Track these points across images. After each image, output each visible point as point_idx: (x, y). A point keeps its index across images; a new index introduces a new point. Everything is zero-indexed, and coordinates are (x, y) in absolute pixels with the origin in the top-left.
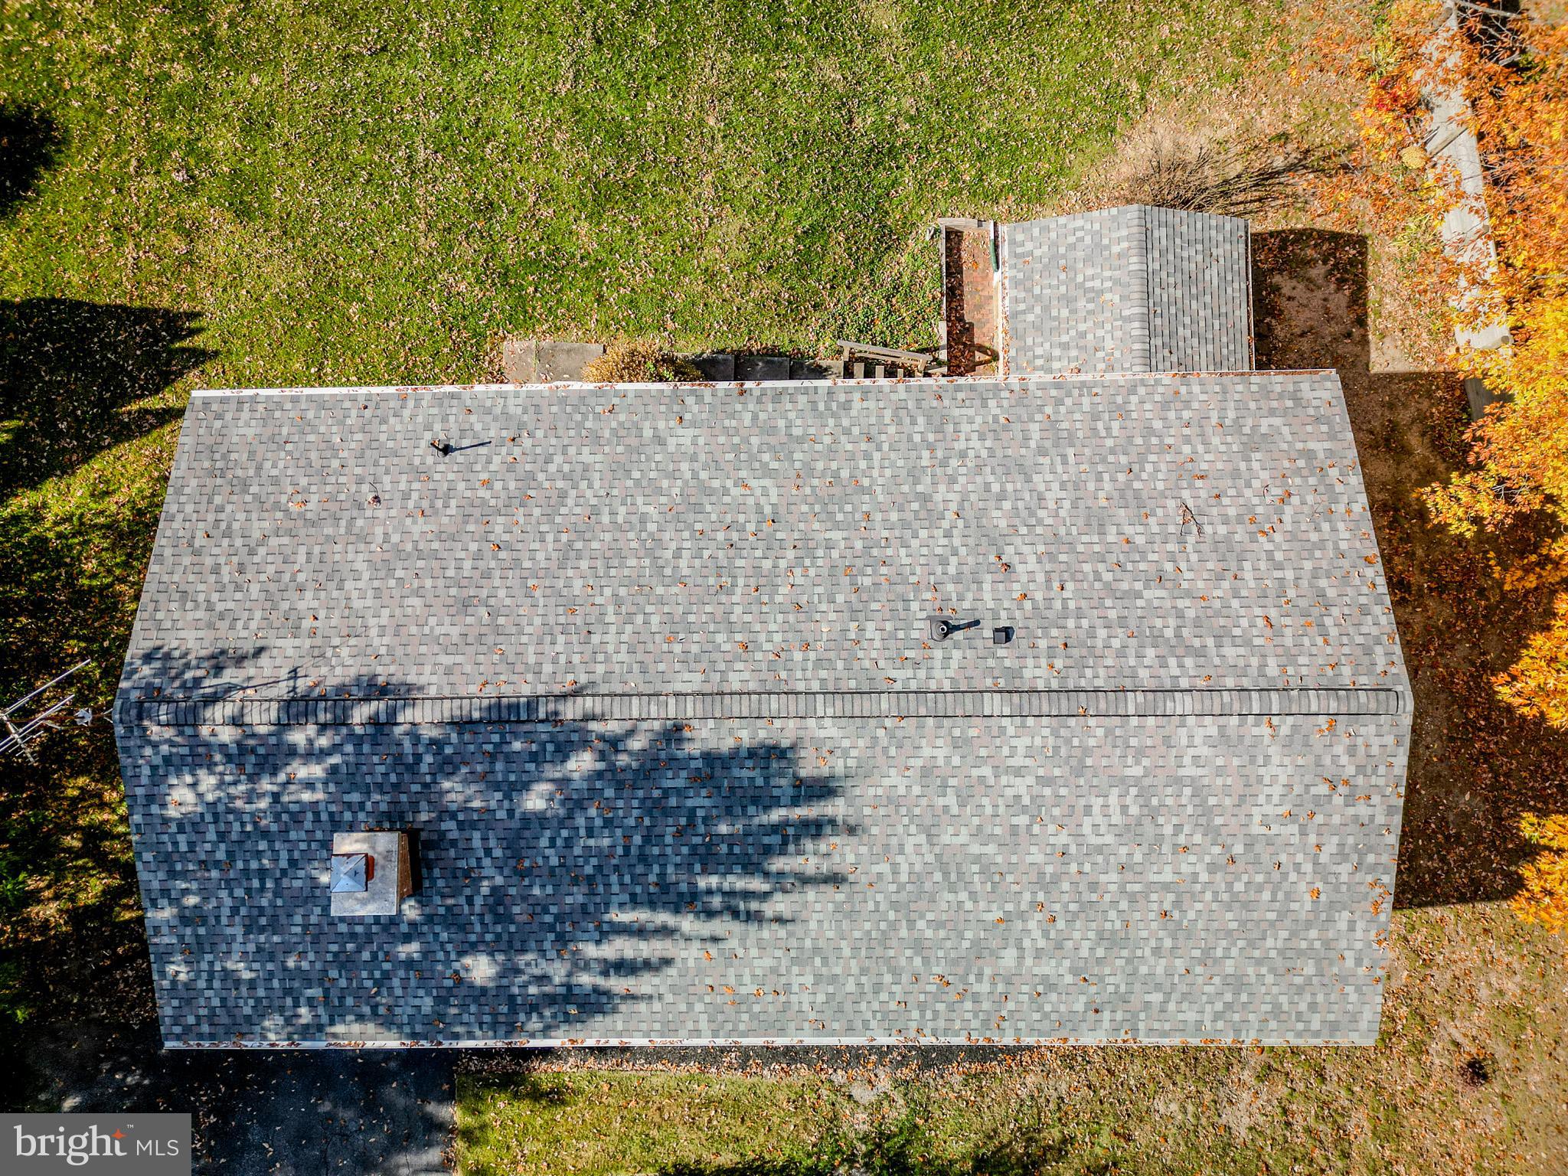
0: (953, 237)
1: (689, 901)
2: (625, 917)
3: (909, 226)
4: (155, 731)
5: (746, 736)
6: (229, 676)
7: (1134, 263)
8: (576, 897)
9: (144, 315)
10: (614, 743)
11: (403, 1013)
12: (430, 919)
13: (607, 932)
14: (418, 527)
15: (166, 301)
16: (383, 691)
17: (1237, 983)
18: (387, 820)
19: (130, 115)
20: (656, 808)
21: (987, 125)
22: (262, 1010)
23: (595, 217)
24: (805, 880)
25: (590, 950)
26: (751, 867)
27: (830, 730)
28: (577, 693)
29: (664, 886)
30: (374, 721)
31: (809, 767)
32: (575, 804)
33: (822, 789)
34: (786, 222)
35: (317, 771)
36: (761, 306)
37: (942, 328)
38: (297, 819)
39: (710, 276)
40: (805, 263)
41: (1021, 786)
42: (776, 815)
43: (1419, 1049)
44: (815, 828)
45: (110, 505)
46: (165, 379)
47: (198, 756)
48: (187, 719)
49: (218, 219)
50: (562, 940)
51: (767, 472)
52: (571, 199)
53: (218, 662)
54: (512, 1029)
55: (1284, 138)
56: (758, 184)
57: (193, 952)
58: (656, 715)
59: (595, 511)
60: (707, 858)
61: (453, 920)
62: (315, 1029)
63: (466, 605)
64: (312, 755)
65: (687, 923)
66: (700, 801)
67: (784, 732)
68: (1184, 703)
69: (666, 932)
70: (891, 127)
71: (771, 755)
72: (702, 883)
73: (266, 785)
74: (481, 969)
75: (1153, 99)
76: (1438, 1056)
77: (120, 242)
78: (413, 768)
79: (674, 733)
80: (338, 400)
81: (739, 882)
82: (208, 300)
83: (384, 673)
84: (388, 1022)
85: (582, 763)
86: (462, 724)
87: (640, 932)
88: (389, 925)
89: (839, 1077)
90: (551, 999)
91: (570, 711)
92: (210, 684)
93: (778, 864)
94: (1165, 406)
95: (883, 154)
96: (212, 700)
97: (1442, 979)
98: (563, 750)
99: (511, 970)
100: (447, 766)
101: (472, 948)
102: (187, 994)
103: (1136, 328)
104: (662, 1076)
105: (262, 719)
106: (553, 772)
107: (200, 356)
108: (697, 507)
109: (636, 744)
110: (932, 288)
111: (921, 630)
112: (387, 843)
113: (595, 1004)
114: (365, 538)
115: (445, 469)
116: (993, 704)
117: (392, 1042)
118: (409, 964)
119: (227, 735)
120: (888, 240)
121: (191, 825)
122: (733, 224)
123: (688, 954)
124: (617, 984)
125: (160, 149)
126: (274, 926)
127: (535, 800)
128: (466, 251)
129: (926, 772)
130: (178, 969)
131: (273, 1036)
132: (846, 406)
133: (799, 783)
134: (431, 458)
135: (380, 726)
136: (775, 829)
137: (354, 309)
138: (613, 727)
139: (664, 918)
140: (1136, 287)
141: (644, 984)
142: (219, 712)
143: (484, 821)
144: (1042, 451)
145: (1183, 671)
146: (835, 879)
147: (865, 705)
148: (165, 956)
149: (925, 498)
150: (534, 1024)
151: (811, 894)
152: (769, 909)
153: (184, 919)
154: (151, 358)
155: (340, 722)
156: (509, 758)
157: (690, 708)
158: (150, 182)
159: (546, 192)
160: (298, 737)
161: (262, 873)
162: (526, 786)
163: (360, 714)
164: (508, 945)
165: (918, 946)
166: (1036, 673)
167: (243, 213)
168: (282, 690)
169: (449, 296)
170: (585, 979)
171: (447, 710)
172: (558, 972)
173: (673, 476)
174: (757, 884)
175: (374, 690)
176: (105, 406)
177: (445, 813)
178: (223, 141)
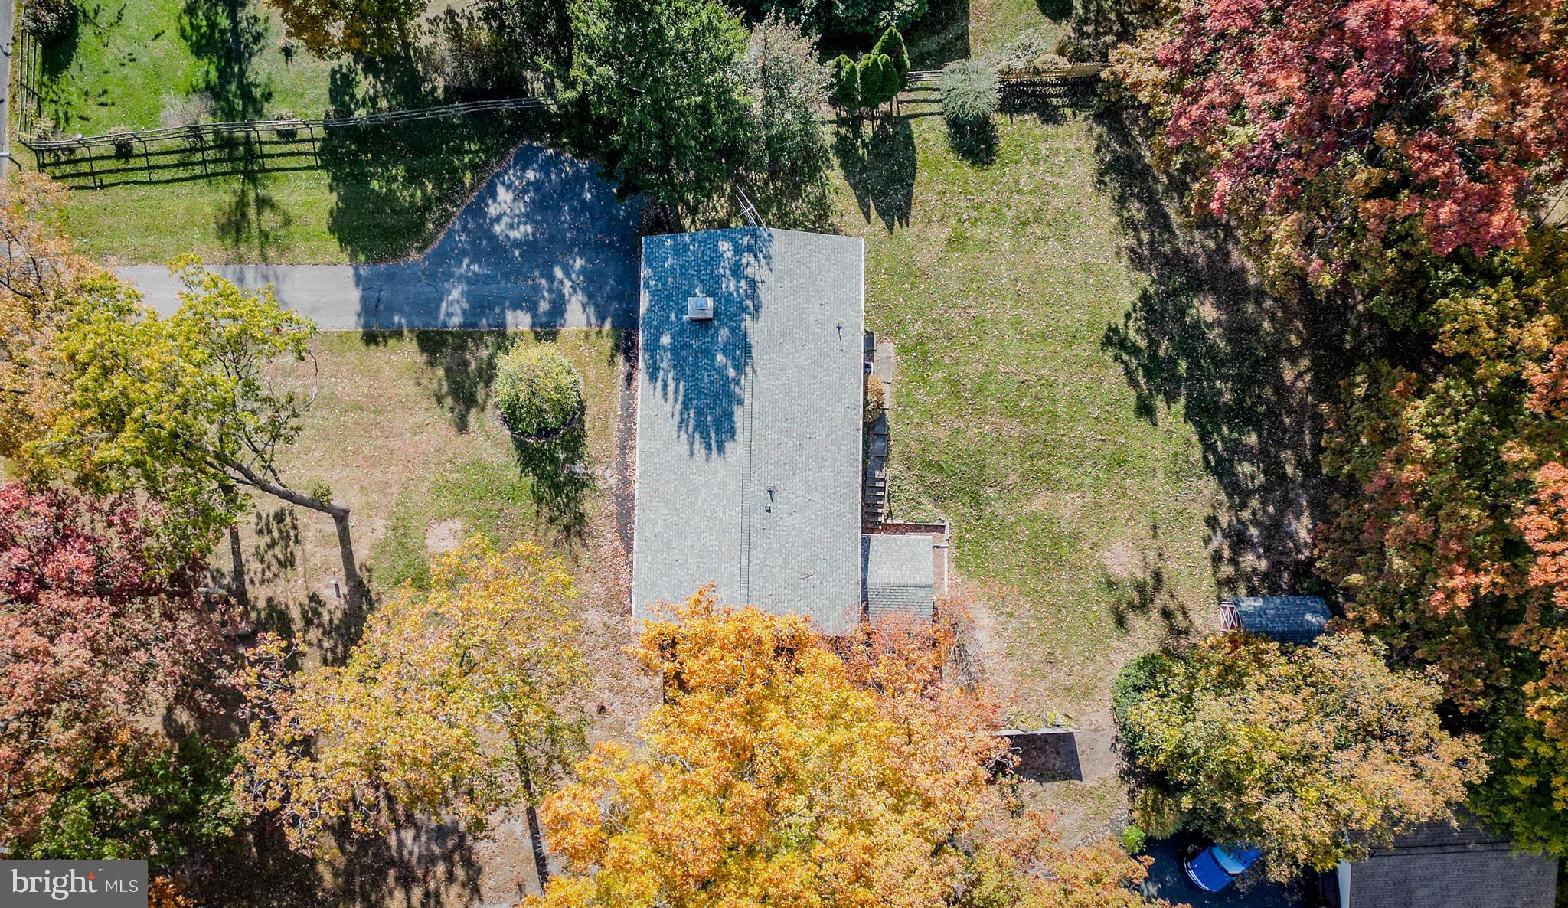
0: (940, 529)
1: (686, 407)
2: (681, 386)
3: (945, 509)
4: (746, 239)
5: (738, 425)
6: (763, 261)
7: (911, 582)
8: (688, 372)
9: (908, 204)
10: (738, 383)
11: (652, 315)
12: (682, 324)
13: (677, 380)
14: (811, 320)
15: (913, 213)
16: (757, 311)
17: (653, 585)
18: (716, 312)
19: (993, 194)
20: (716, 396)
21: (991, 545)
22: (654, 269)
23: (945, 380)
24: (692, 444)
25: (670, 376)
26: (696, 428)
27: (739, 452)
28: (754, 371)
29: (691, 400)
30: (747, 308)
31: (728, 446)
32: (719, 371)
33: (721, 449)
34: (944, 457)
35: (732, 288)
36: (908, 445)
37: (901, 522)
38: (717, 282)
39: (920, 425)
40: (927, 464)
41: (720, 513)
42: (713, 435)
43: (611, 688)
44: (709, 448)
45: (833, 195)
46: (882, 214)
47: (738, 251)
48: (750, 249)
49: (947, 232)
50: (675, 367)
51: (827, 437)
52: (953, 370)
53: (768, 257)
54: (646, 350)
55: (983, 672)
56: (959, 446)
57: (674, 248)
58: (746, 396)
59: (815, 378)
60: (699, 413)
61: (681, 333)
62: (647, 285)
63: (784, 335)
64: (737, 288)
65: (678, 407)
66: (718, 411)
67: (739, 436)
68: (745, 562)
69: (676, 400)
70: (989, 504)
71: (732, 433)
72: (692, 412)
73: (728, 272)
74: (666, 340)
75: (1002, 619)
76: (607, 696)
77: (939, 194)
78: (731, 320)
79: (740, 402)
80: (859, 290)
81: (692, 423)
82: (914, 230)
83: (762, 310)
84: (649, 310)
85: (731, 373)
86: (745, 335)
87: (676, 391)
88: (682, 310)
89: (614, 465)
90: (655, 363)
91: (748, 369)
92: (760, 255)
93: (697, 436)
94: (847, 575)
95: (977, 500)
96: (756, 257)
97: (636, 700)
98: (736, 367)
99: (665, 350)
100: (732, 330)
101: (672, 338)
102: (660, 245)
103: (885, 581)
104: (617, 400)
105: (749, 272)
106: (729, 363)
107: (891, 227)
108: (815, 412)
109: (737, 390)
110: (918, 518)
111: (771, 484)
112: (710, 314)
113: (653, 376)
114: (808, 301)
115: (833, 327)
116: (746, 504)
117: (642, 310)
118: (668, 317)
119: (744, 261)
120: (939, 500)
121: (715, 249)
122: (943, 435)
123: (668, 407)
124: (659, 384)
125: (978, 207)
126: (682, 274)
127: (720, 358)
128: (931, 328)
129: (725, 483)
130: (669, 243)
131: (645, 272)
132: (851, 465)
133: (723, 442)
134: (836, 323)
135: (746, 309)
136: (708, 435)
137: (908, 286)
138: (742, 383)
139: (681, 399)
140: (902, 582)
141: (659, 392)
142: (752, 259)
143: (714, 341)
144: (832, 531)
145: (755, 565)
146: (692, 454)
147: (747, 463)
148: (673, 239)
149: (816, 490)
150: (647, 357)
151: (687, 447)
152: (682, 433)
153: (685, 245)
154: (891, 208)
155: (747, 297)
156: (734, 350)
157: (747, 407)
158: (964, 204)
159: (956, 361)
160: (743, 283)
161: (699, 271)
162: (724, 354)
163: (750, 303)
164: (674, 349)
165: (669, 482)
166: (756, 518)
167: (949, 242)
168: (758, 278)
169: (913, 323)
170: (661, 374)
171: (750, 330)
172: (664, 365)
173: (827, 404)
174: (691, 429)
175: (757, 308)
176: (872, 192)
177: (717, 330)
178: (980, 233)
